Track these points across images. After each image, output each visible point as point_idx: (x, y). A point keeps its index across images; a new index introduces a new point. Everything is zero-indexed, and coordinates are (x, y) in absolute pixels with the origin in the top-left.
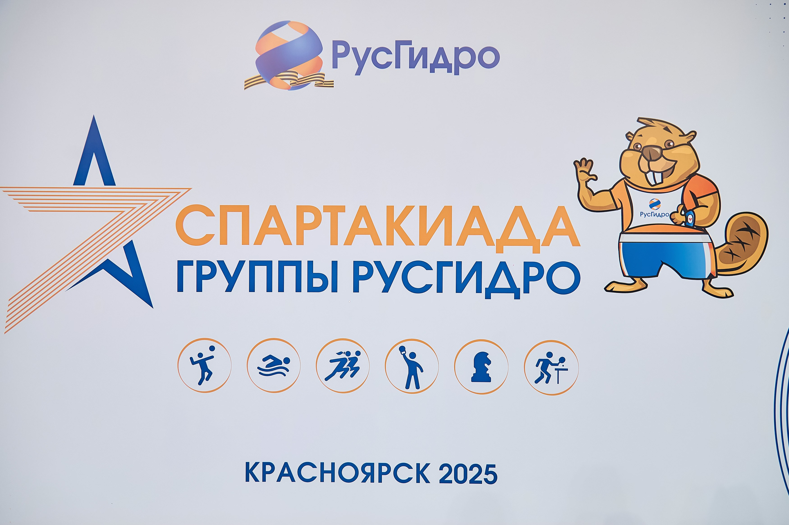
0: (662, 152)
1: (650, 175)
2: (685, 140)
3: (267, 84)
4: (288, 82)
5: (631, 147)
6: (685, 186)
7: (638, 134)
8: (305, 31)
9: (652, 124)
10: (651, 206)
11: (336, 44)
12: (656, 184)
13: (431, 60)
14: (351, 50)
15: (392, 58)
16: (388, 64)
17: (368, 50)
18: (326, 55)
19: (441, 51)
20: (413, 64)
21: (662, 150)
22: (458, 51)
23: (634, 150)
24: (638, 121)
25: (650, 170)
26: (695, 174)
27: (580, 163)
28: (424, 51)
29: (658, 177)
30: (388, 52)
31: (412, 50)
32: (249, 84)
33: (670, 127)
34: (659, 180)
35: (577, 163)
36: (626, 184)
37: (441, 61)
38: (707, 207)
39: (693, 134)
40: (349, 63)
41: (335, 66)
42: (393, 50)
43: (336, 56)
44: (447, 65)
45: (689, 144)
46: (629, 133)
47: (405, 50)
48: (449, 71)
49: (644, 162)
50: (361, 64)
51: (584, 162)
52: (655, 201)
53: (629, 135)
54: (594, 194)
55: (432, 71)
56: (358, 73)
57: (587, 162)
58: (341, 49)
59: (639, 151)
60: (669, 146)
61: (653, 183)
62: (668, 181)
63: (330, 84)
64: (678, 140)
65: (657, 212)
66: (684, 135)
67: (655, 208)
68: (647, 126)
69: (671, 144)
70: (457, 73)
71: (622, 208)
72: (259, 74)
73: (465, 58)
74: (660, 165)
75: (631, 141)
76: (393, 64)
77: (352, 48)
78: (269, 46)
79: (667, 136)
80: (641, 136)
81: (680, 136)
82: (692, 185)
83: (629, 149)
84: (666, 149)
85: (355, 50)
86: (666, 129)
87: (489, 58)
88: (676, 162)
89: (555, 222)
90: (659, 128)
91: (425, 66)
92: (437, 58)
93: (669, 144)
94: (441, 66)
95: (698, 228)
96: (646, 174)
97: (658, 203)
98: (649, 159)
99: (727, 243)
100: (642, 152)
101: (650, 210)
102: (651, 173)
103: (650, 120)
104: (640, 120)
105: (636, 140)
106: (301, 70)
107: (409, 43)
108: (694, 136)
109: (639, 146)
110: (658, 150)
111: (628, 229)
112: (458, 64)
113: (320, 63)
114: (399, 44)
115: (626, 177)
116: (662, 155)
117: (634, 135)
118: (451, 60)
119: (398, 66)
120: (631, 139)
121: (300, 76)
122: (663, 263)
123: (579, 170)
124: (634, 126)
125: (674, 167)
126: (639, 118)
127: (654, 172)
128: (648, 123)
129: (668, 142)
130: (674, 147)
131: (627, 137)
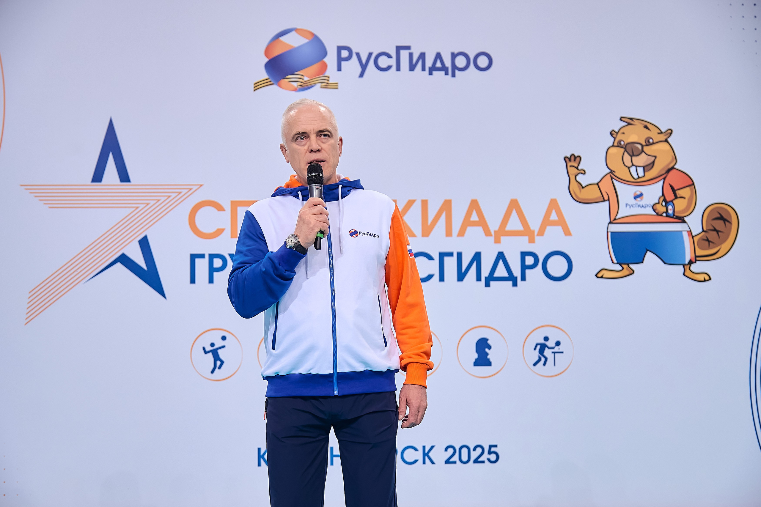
0: (642, 148)
1: (633, 169)
2: (663, 137)
3: (275, 86)
4: (296, 84)
5: (616, 144)
6: (664, 179)
7: (621, 131)
8: (311, 37)
9: (634, 123)
10: (636, 197)
11: (340, 49)
12: (639, 178)
13: (429, 63)
15: (393, 62)
16: (389, 67)
17: (370, 54)
18: (331, 59)
19: (438, 56)
20: (412, 67)
21: (643, 146)
22: (454, 56)
23: (618, 146)
24: (621, 120)
25: (633, 165)
26: (673, 168)
27: (570, 159)
28: (422, 56)
29: (641, 171)
30: (389, 56)
31: (411, 55)
32: (258, 86)
33: (649, 126)
34: (641, 174)
35: (566, 159)
36: (612, 178)
37: (439, 65)
38: (684, 198)
39: (670, 131)
40: (352, 66)
41: (339, 69)
42: (394, 55)
43: (340, 60)
44: (444, 68)
45: (666, 141)
46: (613, 131)
47: (404, 54)
48: (447, 74)
49: (627, 157)
50: (364, 67)
51: (573, 158)
52: (638, 193)
53: (613, 132)
54: (583, 188)
55: (431, 74)
56: (362, 75)
57: (575, 158)
58: (345, 54)
59: (622, 147)
60: (649, 143)
62: (650, 175)
63: (335, 86)
64: (657, 138)
65: (641, 203)
67: (638, 199)
68: (629, 124)
69: (651, 141)
70: (454, 76)
71: (609, 200)
72: (267, 77)
73: (461, 62)
74: (641, 160)
75: (615, 138)
76: (394, 67)
77: (355, 53)
78: (277, 52)
79: (646, 134)
80: (623, 133)
81: (658, 133)
82: (671, 178)
83: (613, 146)
84: (647, 145)
85: (358, 54)
86: (646, 127)
87: (483, 62)
88: (656, 157)
89: (548, 214)
90: (639, 127)
91: (424, 69)
92: (435, 62)
93: (649, 141)
94: (439, 69)
95: (678, 218)
96: (629, 168)
97: (641, 195)
98: (631, 154)
99: (703, 231)
100: (625, 148)
101: (633, 202)
102: (634, 168)
103: (631, 119)
104: (623, 119)
105: (619, 137)
106: (307, 74)
107: (409, 48)
108: (671, 134)
109: (622, 143)
110: (639, 147)
111: (615, 219)
112: (455, 67)
113: (325, 67)
114: (399, 49)
115: (612, 172)
116: (643, 151)
117: (617, 133)
118: (448, 64)
119: (398, 69)
120: (614, 136)
121: (306, 79)
122: (647, 250)
123: (569, 165)
124: (618, 125)
125: (654, 162)
127: (636, 167)
128: (629, 121)
129: (647, 140)
130: (653, 143)
131: (611, 134)
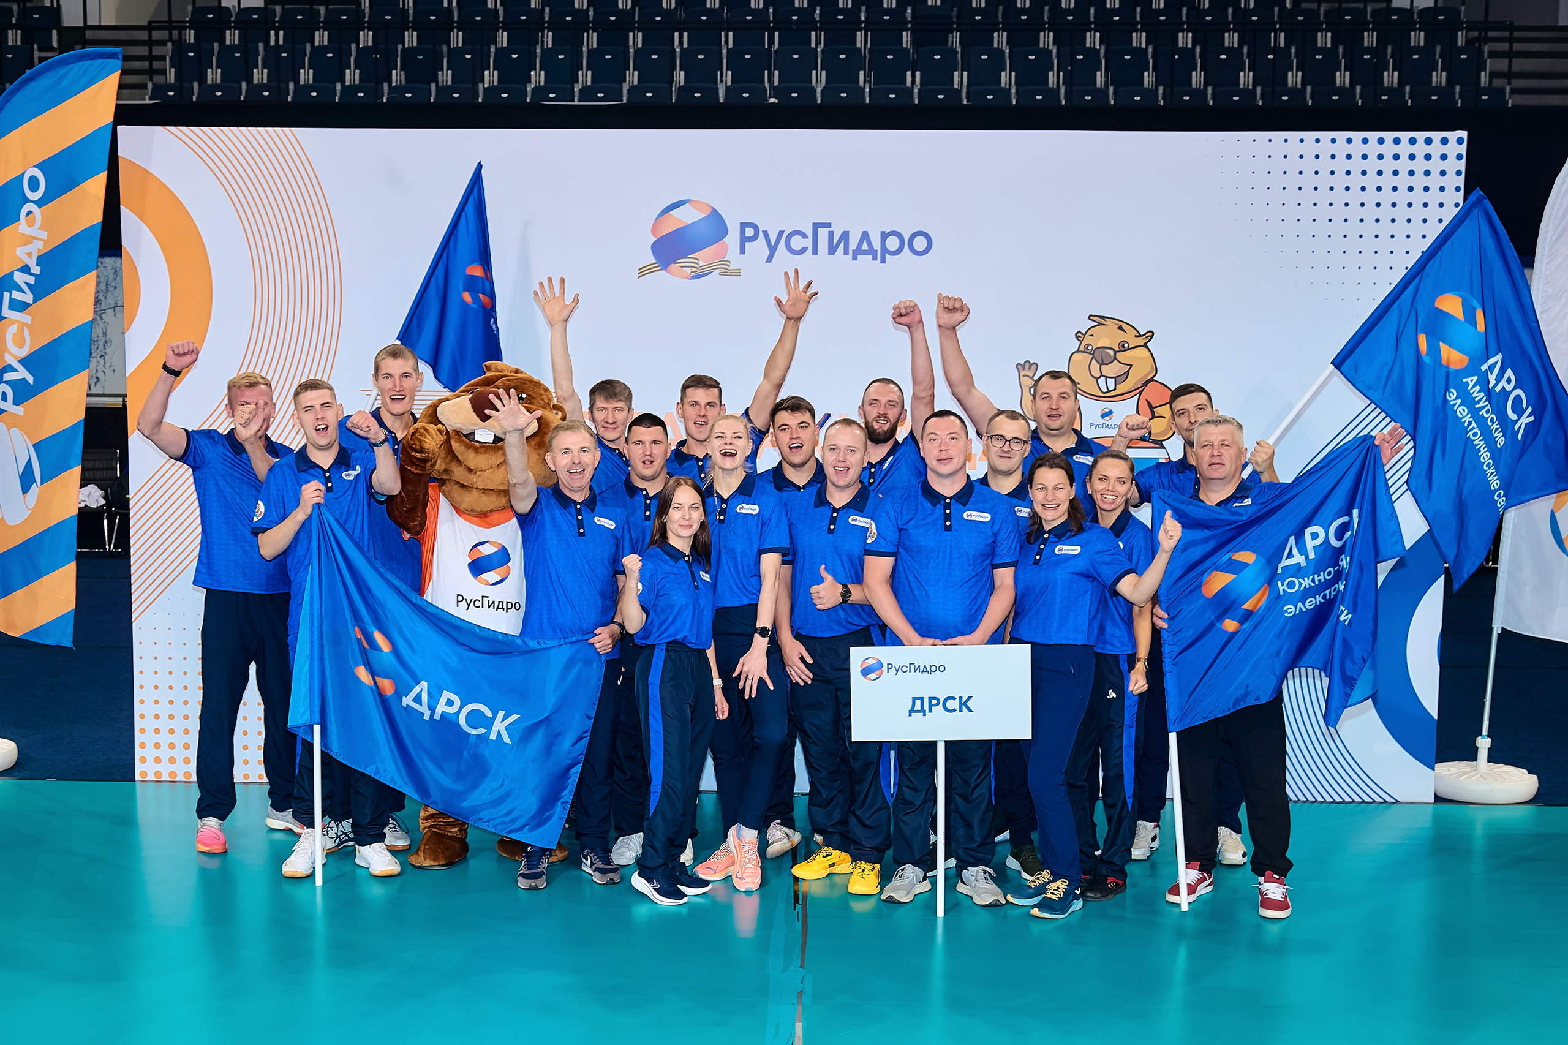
0: (1115, 355)
1: (1102, 381)
2: (1141, 341)
3: (663, 272)
4: (688, 270)
5: (1081, 349)
6: (1141, 393)
7: (1089, 333)
8: (708, 212)
9: (1105, 323)
10: (1103, 416)
11: (744, 226)
12: (1109, 391)
13: (853, 245)
14: (761, 234)
15: (808, 243)
16: (804, 250)
17: (781, 233)
18: (732, 239)
19: (865, 236)
20: (832, 250)
21: (1115, 352)
22: (884, 236)
23: (1084, 352)
24: (1089, 318)
25: (1102, 376)
26: (1152, 380)
27: (1023, 367)
28: (845, 235)
29: (1111, 383)
30: (805, 236)
31: (831, 234)
32: (643, 272)
33: (1125, 326)
34: (1111, 387)
35: (1019, 366)
37: (865, 247)
38: (1165, 418)
39: (1151, 334)
40: (758, 248)
41: (742, 251)
42: (810, 234)
43: (744, 240)
44: (871, 252)
45: (1145, 346)
46: (1079, 332)
47: (823, 233)
48: (875, 258)
49: (1095, 365)
50: (773, 249)
51: (1027, 365)
52: (1107, 410)
53: (1079, 334)
55: (855, 258)
56: (769, 260)
57: (1031, 365)
58: (749, 232)
59: (1090, 353)
60: (1124, 348)
61: (1105, 390)
62: (1122, 388)
63: (737, 273)
64: (1134, 341)
65: (1109, 423)
66: (1140, 336)
67: (1107, 418)
68: (1100, 324)
69: (1126, 345)
70: (883, 261)
72: (655, 261)
73: (892, 243)
74: (1113, 369)
75: (1081, 341)
76: (810, 250)
77: (763, 231)
78: (667, 228)
79: (1121, 336)
80: (1092, 335)
81: (1136, 336)
82: (1149, 392)
83: (1078, 351)
84: (1120, 351)
85: (766, 233)
86: (1121, 328)
87: (920, 243)
88: (1131, 366)
90: (1112, 326)
91: (846, 252)
92: (860, 244)
93: (1123, 346)
94: (865, 253)
95: (1154, 442)
96: (1097, 379)
97: (1110, 413)
98: (1101, 362)
100: (1093, 354)
101: (1101, 421)
102: (1103, 378)
103: (1103, 318)
104: (1091, 318)
105: (1087, 340)
106: (702, 257)
107: (828, 225)
108: (1152, 337)
109: (1090, 348)
110: (1111, 352)
112: (885, 250)
113: (725, 248)
114: (816, 226)
116: (1115, 358)
117: (1085, 335)
118: (877, 246)
119: (815, 252)
120: (1081, 339)
121: (701, 263)
123: (1022, 374)
124: (1085, 325)
125: (1128, 371)
126: (1090, 316)
127: (1106, 377)
128: (1100, 321)
129: (1122, 344)
130: (1129, 349)
131: (1077, 337)
